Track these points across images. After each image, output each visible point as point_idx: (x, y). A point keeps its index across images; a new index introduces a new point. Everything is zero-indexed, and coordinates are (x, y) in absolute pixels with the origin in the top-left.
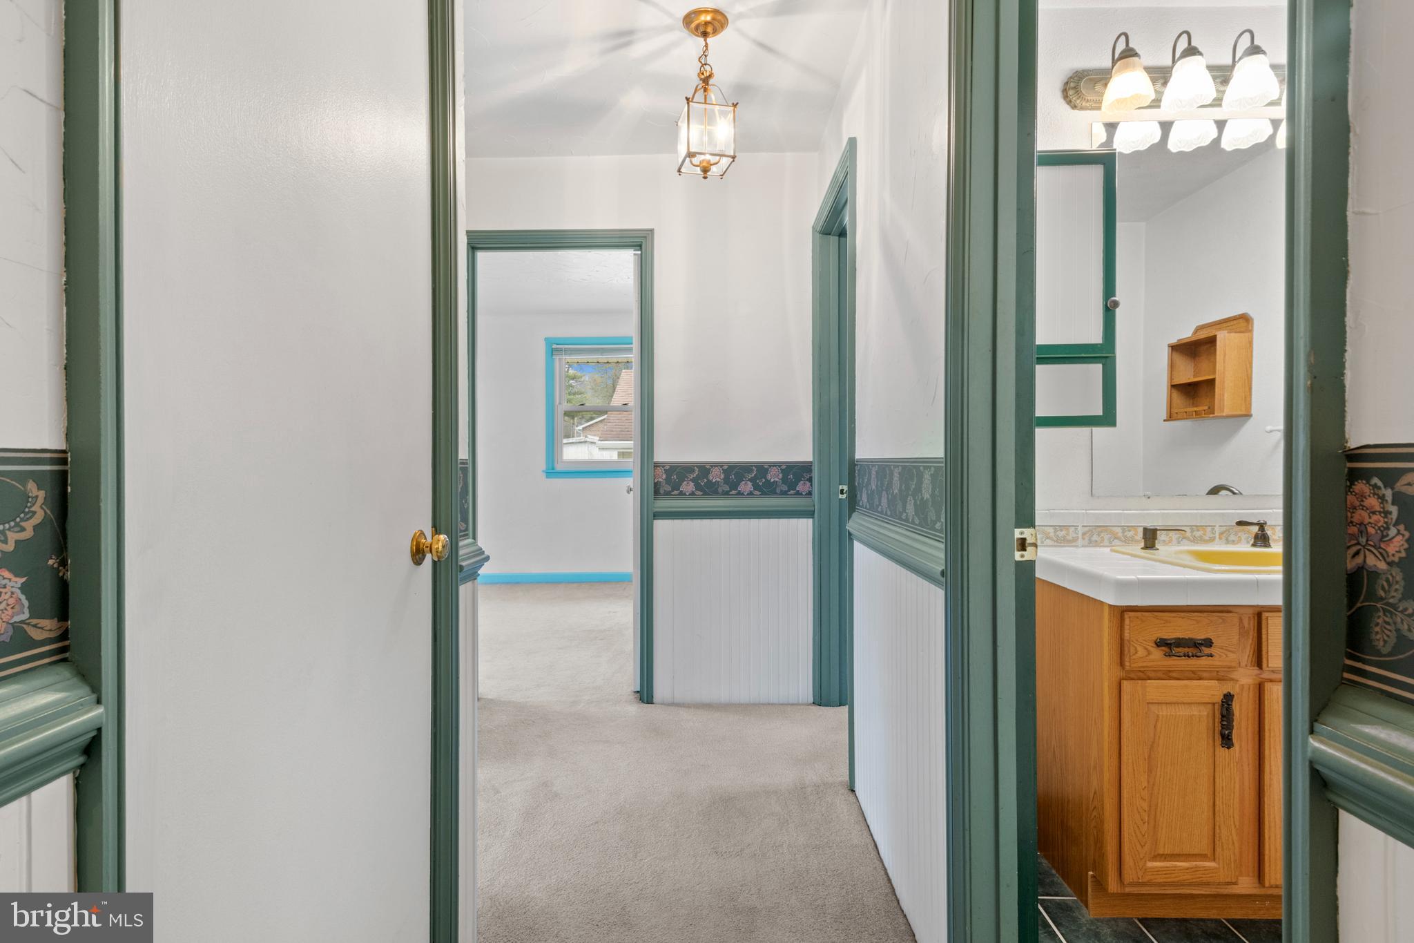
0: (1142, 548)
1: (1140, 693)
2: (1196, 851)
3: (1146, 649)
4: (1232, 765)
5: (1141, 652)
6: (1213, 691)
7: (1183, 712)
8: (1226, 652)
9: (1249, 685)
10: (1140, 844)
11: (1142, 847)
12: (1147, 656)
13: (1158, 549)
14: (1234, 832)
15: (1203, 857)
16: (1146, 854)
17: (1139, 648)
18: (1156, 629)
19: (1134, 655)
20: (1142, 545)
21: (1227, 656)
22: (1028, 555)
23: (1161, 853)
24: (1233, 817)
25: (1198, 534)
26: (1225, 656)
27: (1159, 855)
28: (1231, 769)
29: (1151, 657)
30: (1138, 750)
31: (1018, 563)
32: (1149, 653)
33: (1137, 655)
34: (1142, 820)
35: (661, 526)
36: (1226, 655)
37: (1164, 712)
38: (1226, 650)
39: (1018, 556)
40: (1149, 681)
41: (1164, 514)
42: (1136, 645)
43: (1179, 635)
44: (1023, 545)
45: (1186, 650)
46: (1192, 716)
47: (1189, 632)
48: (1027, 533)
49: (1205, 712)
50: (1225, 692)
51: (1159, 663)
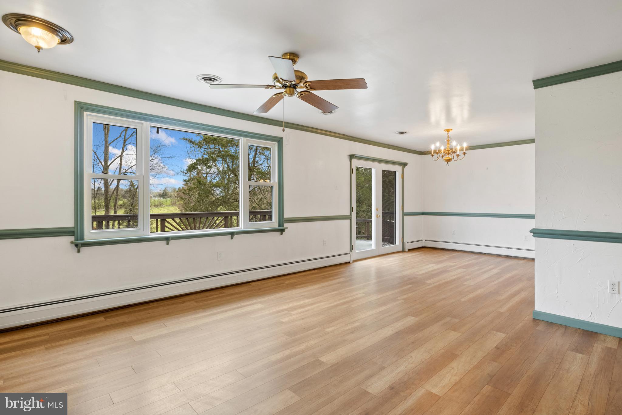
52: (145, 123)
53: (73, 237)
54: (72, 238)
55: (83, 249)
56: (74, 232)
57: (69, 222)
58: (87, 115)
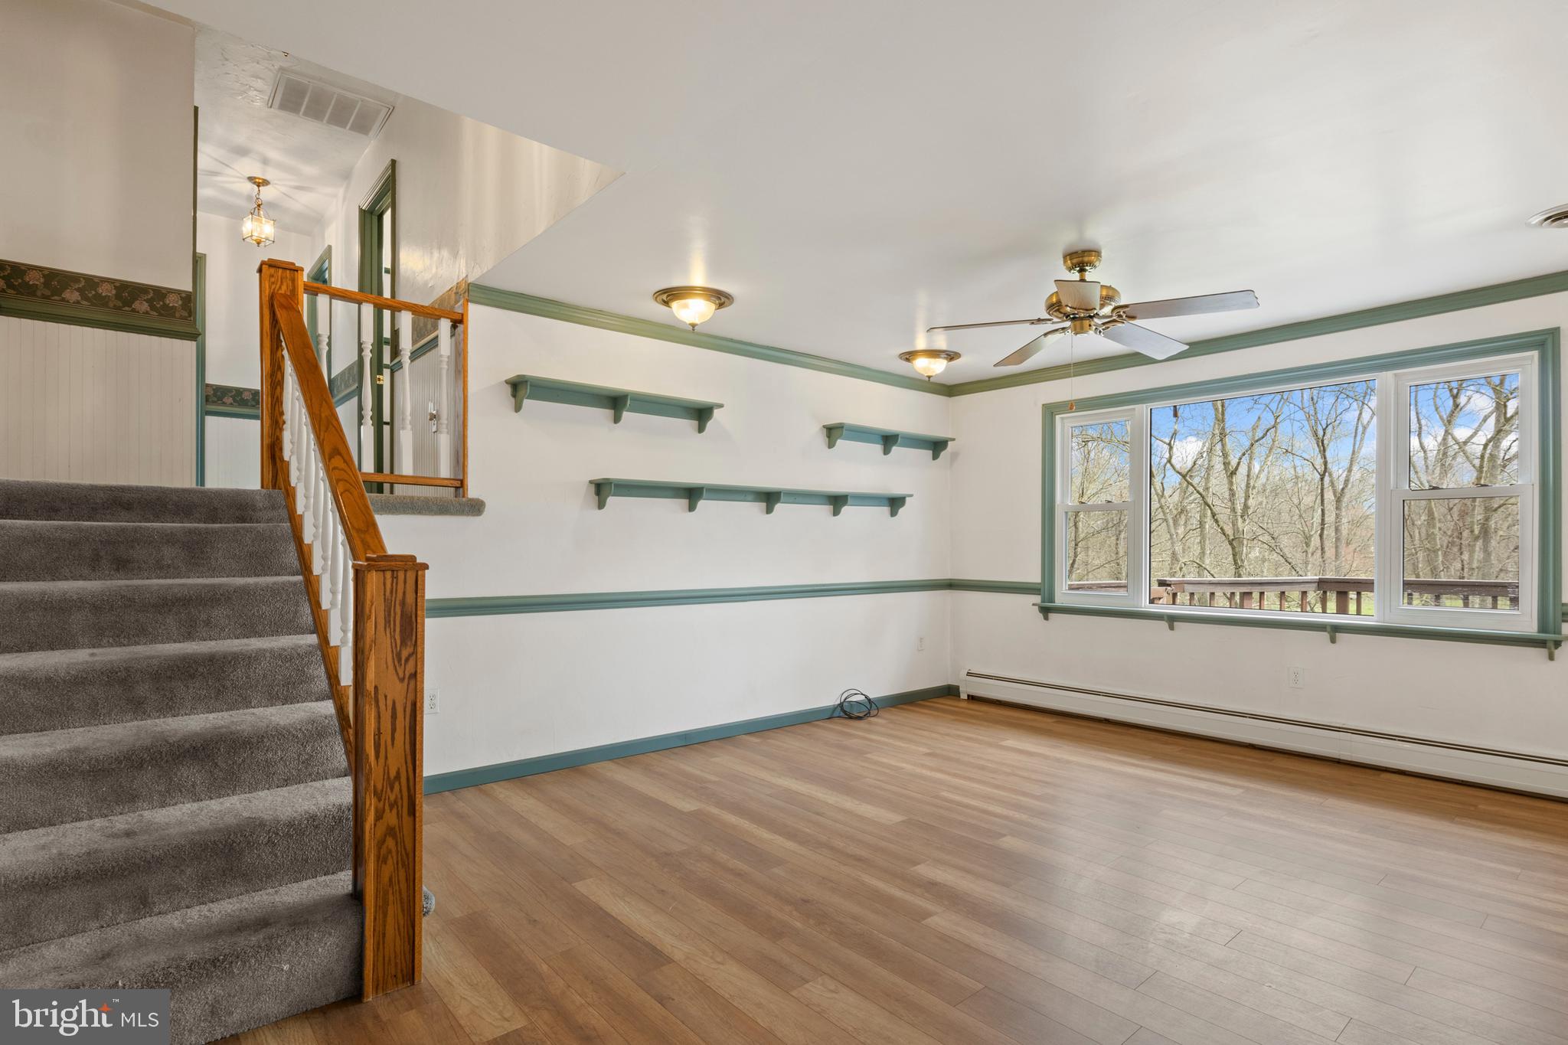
22: (381, 383)
31: (378, 385)
35: (210, 420)
39: (378, 382)
44: (379, 379)
48: (381, 377)
52: (1137, 407)
53: (1040, 596)
54: (1037, 599)
55: (1051, 615)
56: (1040, 590)
57: (1034, 577)
58: (1062, 419)
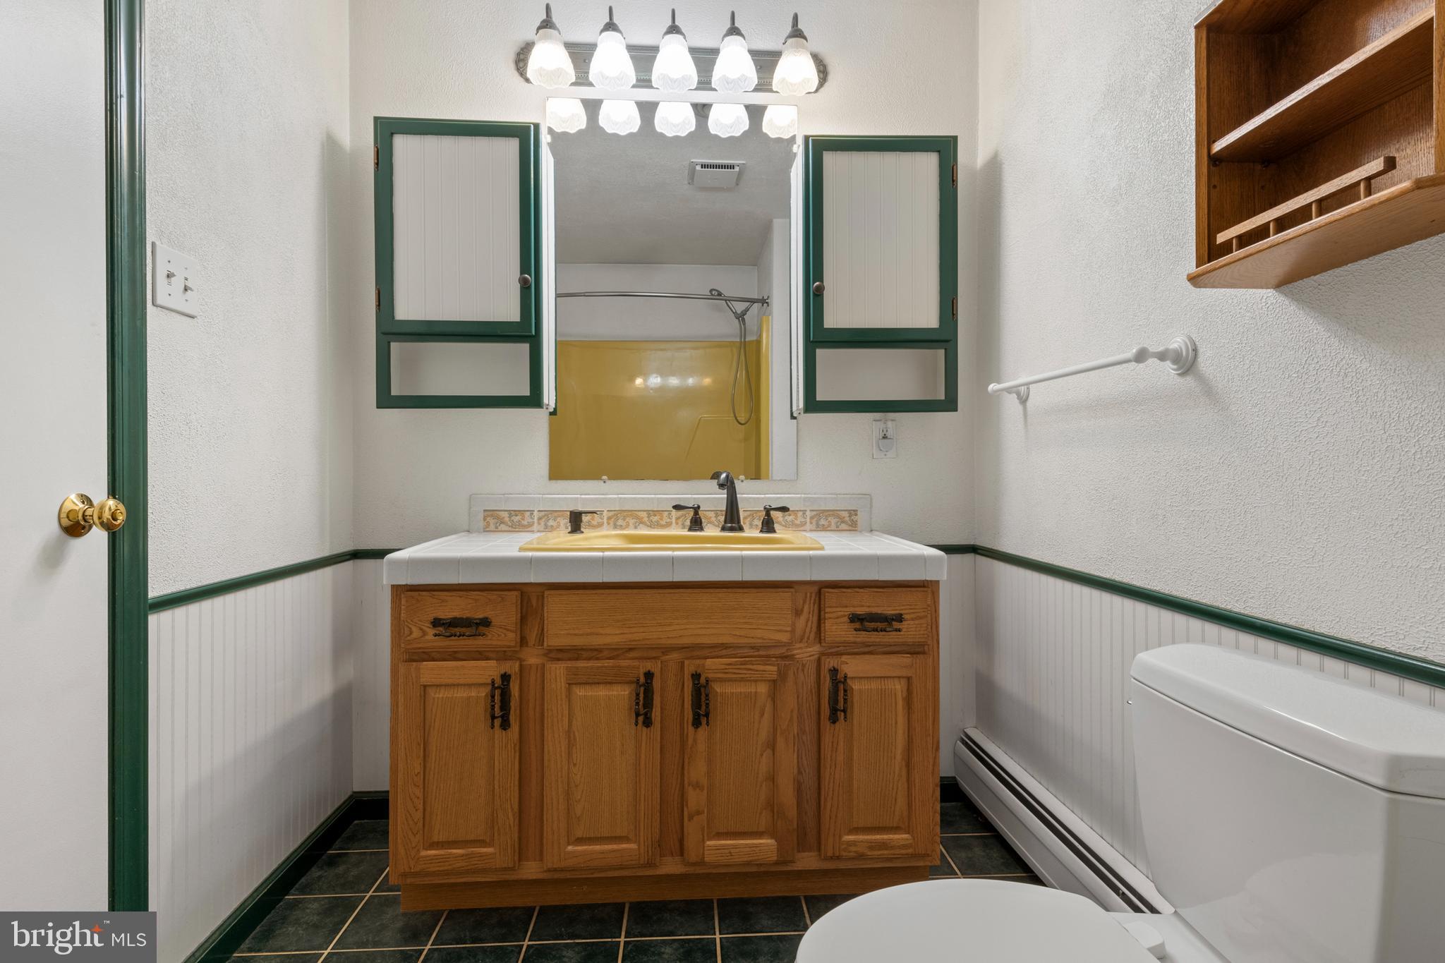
0: (569, 533)
1: (414, 676)
2: (472, 837)
3: (421, 629)
4: (509, 746)
5: (416, 633)
6: (490, 670)
7: (461, 694)
8: (504, 631)
9: (537, 665)
10: (412, 833)
11: (415, 836)
12: (421, 637)
13: (583, 532)
14: (510, 815)
15: (482, 843)
16: (419, 842)
17: (414, 629)
18: (433, 608)
19: (409, 636)
20: (570, 529)
21: (506, 636)
23: (436, 840)
24: (511, 801)
25: (655, 519)
26: (503, 635)
27: (434, 843)
28: (508, 751)
29: (427, 637)
30: (411, 735)
32: (425, 634)
33: (412, 636)
34: (415, 807)
36: (505, 634)
37: (442, 694)
38: (505, 629)
40: (425, 663)
41: (621, 498)
42: (410, 626)
43: (456, 614)
45: (463, 630)
46: (469, 698)
47: (466, 612)
49: (484, 692)
50: (503, 672)
51: (435, 644)
